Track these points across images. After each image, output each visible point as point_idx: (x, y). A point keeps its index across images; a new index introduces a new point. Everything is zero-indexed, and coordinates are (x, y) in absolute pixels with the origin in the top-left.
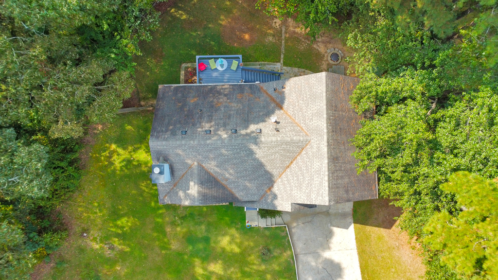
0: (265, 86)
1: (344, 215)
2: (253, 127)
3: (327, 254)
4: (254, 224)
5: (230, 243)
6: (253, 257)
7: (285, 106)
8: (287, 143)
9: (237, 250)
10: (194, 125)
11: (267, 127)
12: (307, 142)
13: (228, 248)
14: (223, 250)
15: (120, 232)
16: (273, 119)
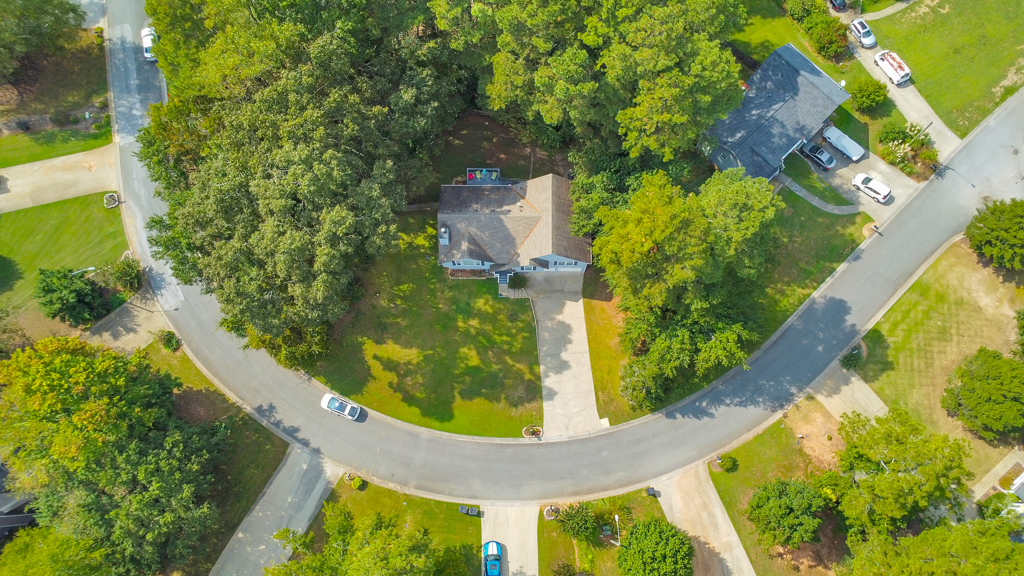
0: (514, 187)
1: (576, 293)
2: (506, 208)
3: (560, 317)
4: (504, 294)
5: (485, 304)
6: (502, 316)
7: (527, 196)
8: (527, 218)
9: (490, 311)
10: (466, 207)
11: (514, 209)
12: (540, 218)
13: (483, 308)
14: (480, 310)
15: (401, 294)
16: (519, 204)
